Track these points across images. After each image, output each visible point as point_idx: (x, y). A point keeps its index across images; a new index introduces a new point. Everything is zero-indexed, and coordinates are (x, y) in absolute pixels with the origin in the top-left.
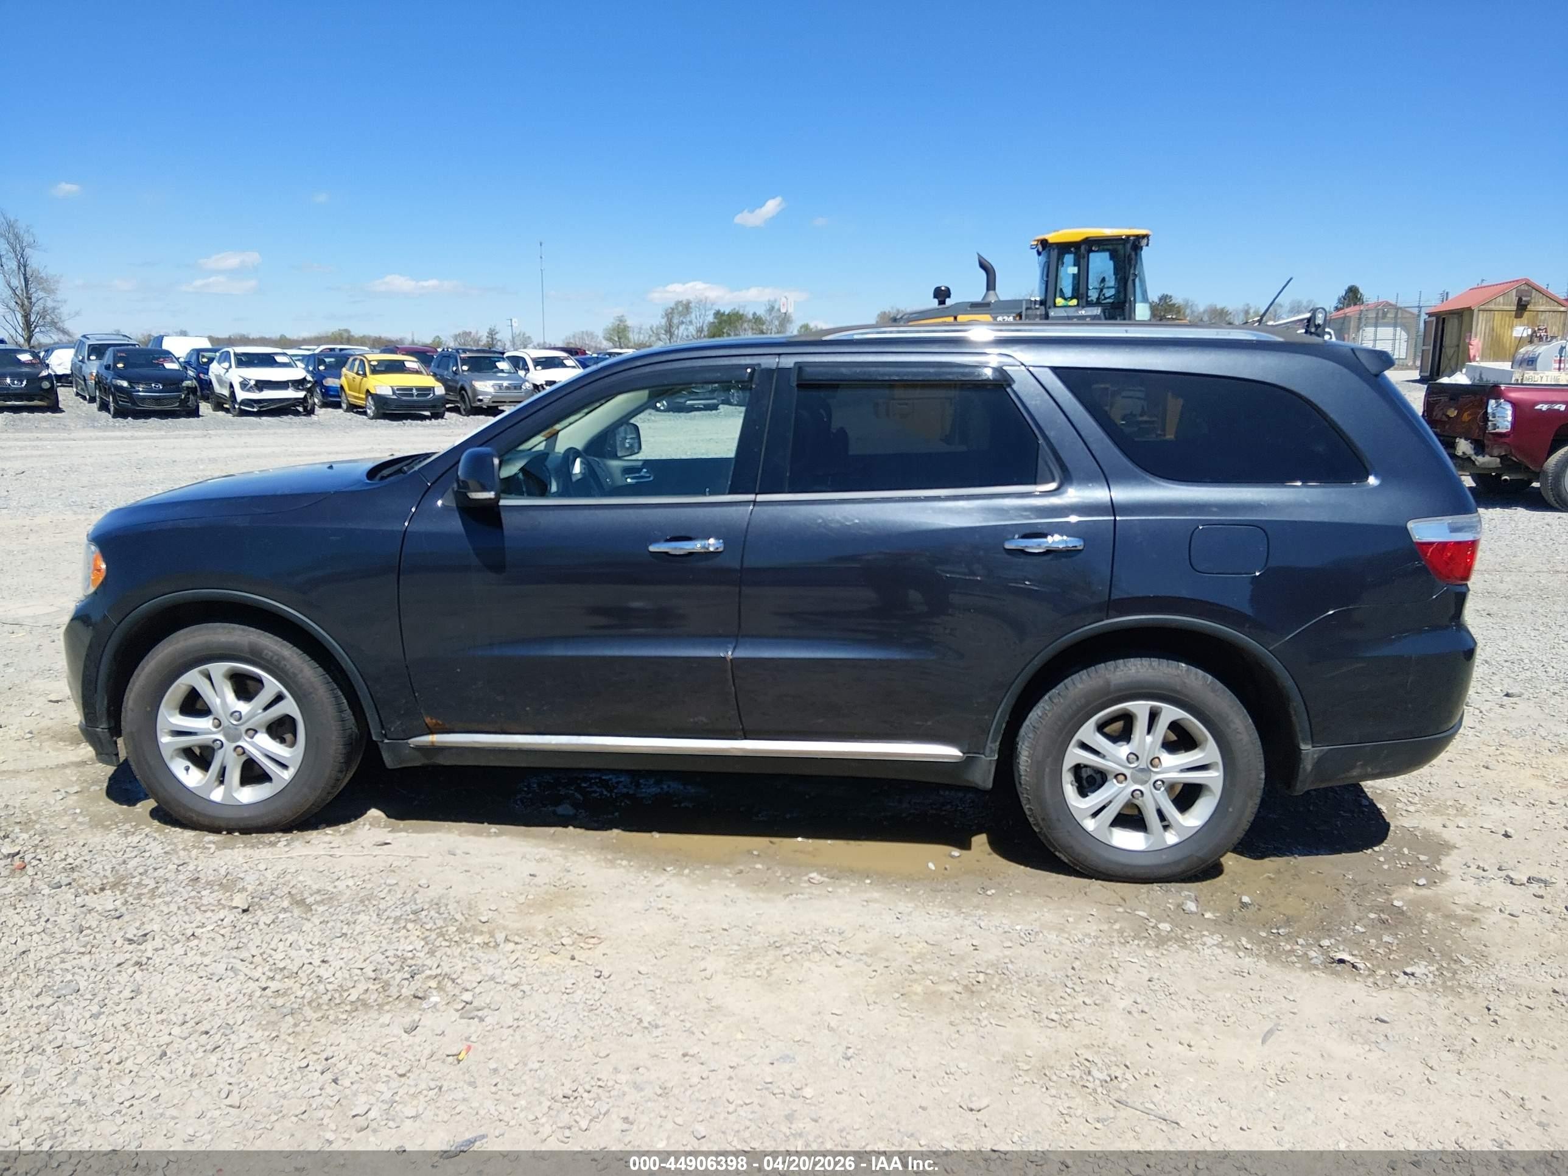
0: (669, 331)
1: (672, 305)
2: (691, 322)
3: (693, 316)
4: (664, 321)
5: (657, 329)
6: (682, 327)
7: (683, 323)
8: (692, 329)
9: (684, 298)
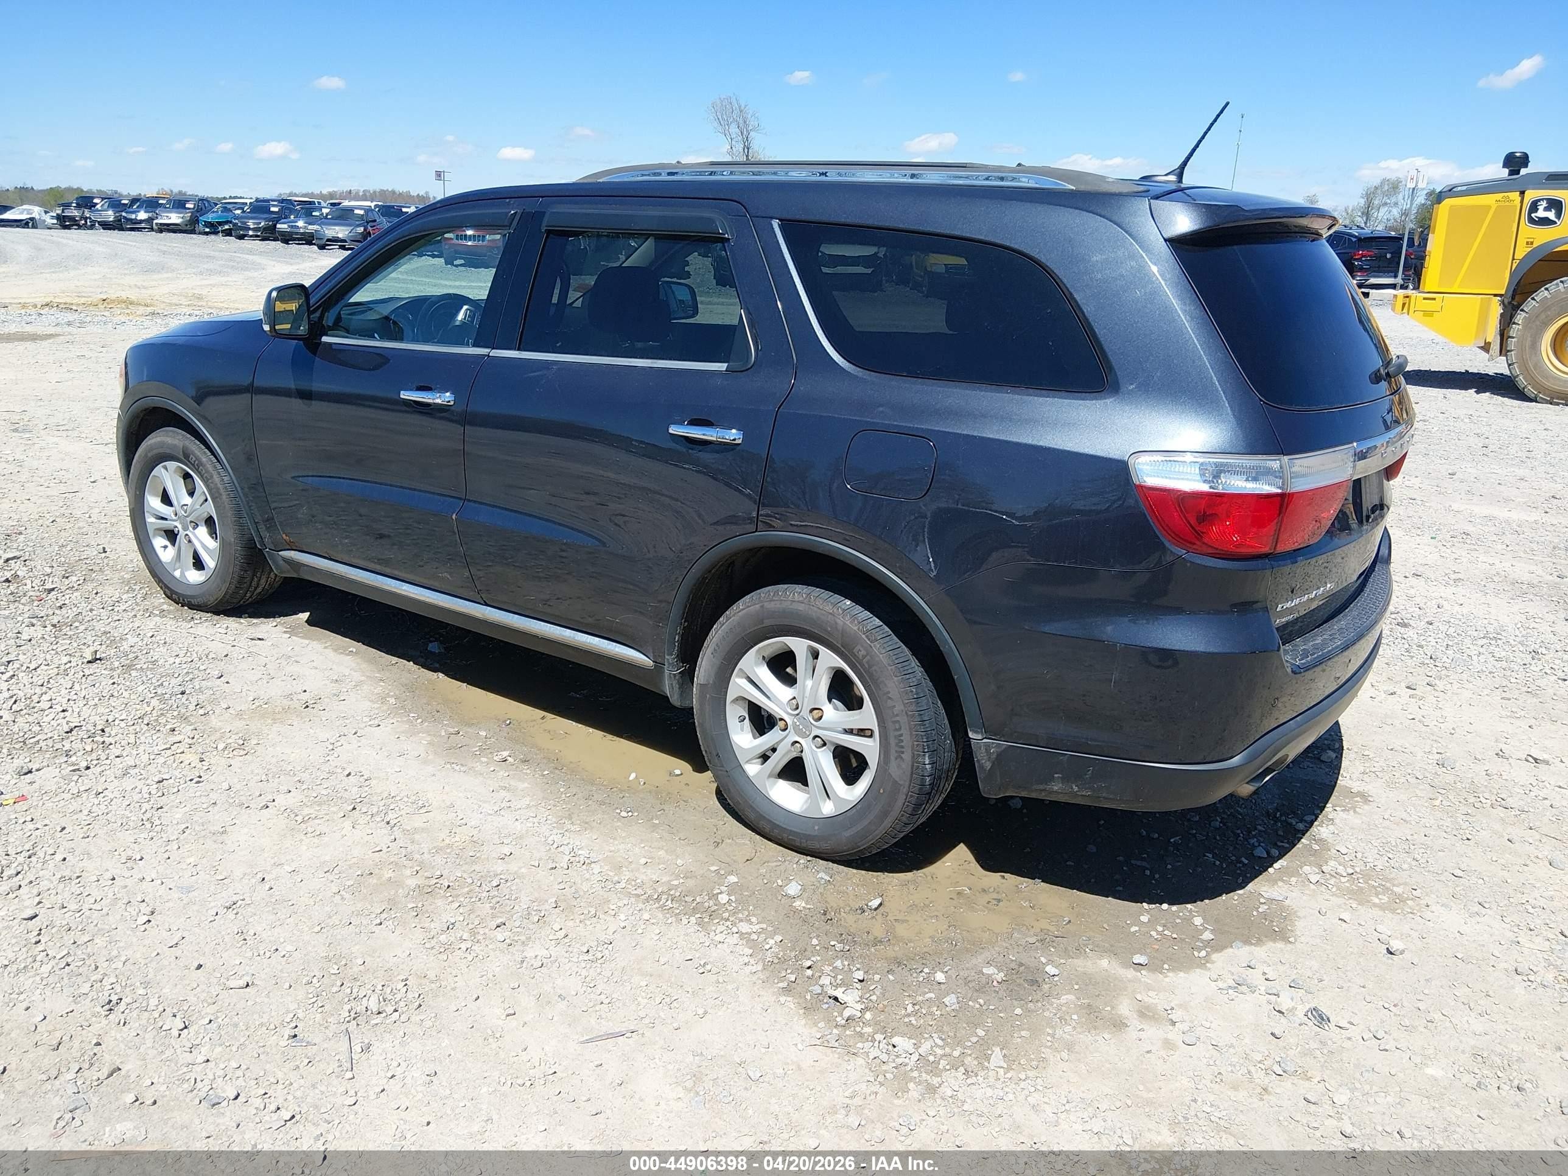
0: (1367, 214)
1: (1377, 182)
2: (1396, 204)
3: (1400, 196)
4: (1362, 201)
5: (1353, 210)
6: (1383, 210)
7: (1386, 204)
8: (1395, 212)
9: (1393, 177)
